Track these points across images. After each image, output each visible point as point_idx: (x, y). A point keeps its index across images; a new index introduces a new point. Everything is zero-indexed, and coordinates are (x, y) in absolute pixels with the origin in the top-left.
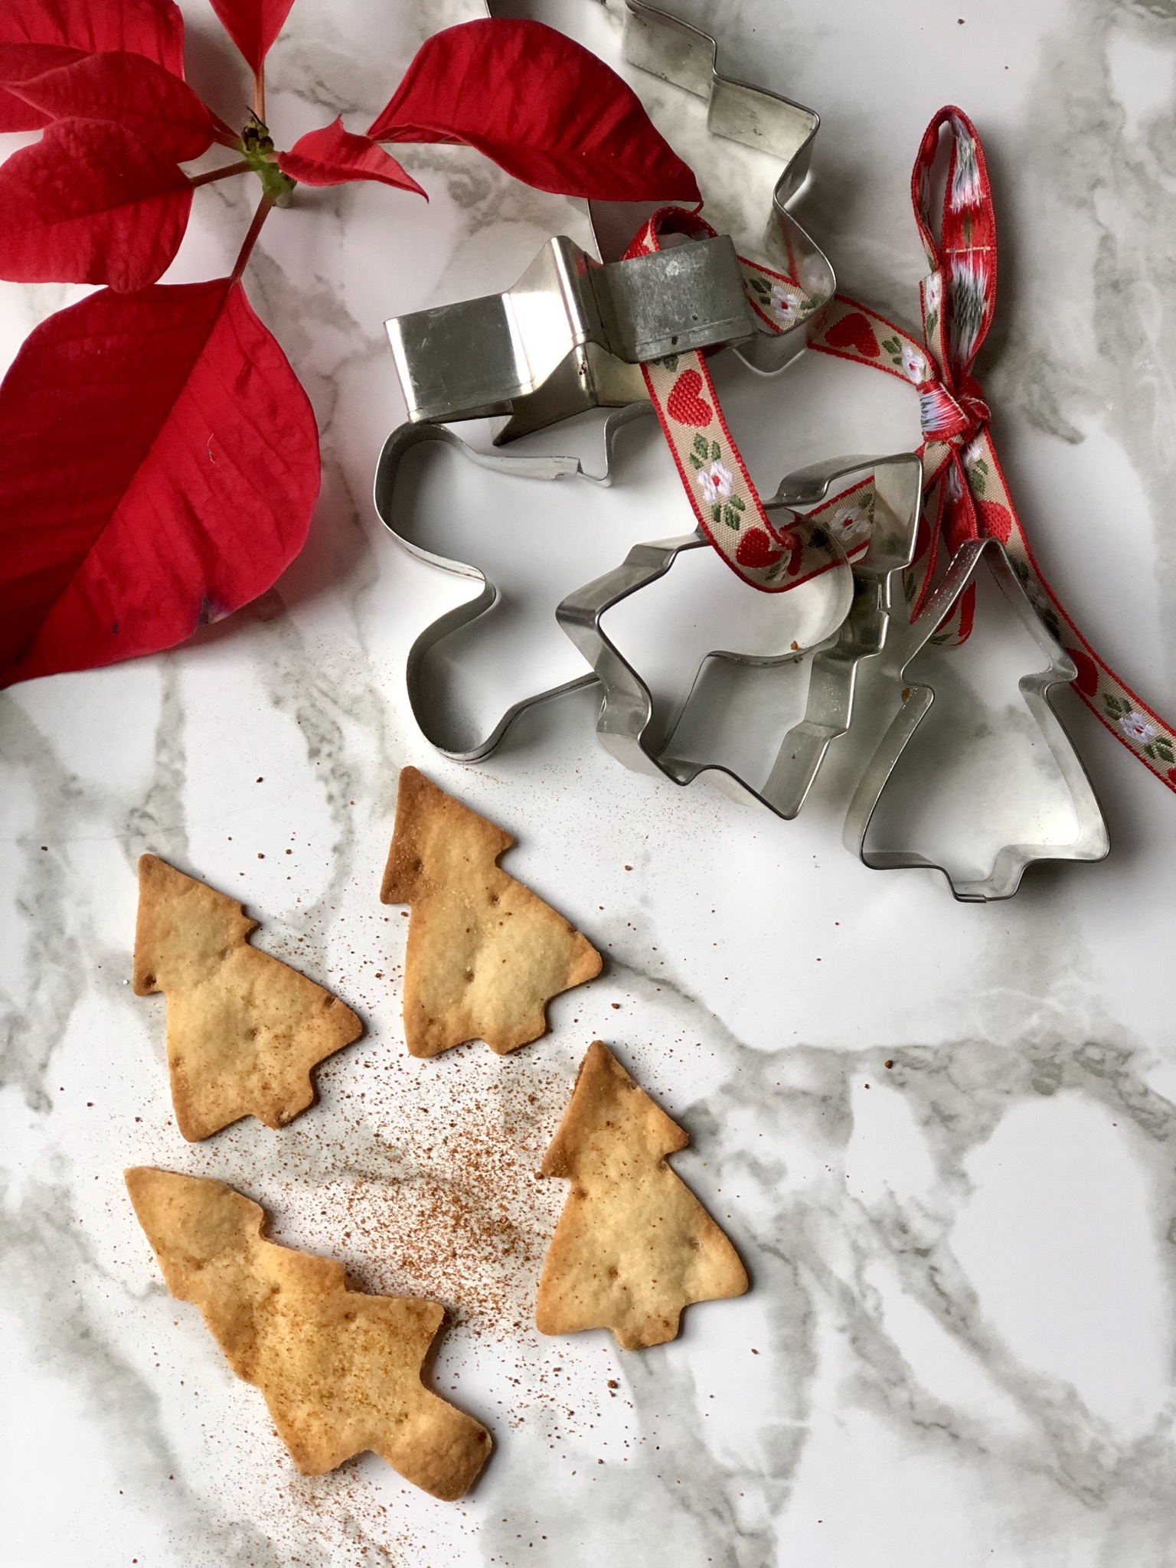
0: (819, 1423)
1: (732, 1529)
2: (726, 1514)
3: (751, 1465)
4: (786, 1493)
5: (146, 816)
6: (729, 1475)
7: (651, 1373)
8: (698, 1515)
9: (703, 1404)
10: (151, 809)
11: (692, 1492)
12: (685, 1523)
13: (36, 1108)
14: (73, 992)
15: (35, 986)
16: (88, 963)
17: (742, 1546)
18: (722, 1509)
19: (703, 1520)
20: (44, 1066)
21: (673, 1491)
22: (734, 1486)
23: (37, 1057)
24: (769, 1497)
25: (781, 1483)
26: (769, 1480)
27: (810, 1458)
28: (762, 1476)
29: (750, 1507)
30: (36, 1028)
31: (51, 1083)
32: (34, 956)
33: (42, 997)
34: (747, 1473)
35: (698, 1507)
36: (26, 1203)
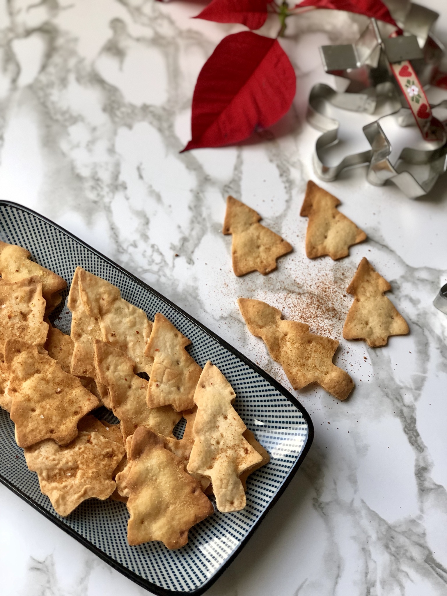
0: (430, 375)
1: (402, 404)
2: (400, 400)
3: (408, 386)
4: (419, 395)
5: (229, 187)
6: (401, 388)
7: (377, 356)
8: (391, 399)
9: (393, 366)
10: (231, 186)
11: (390, 393)
12: (387, 401)
13: (189, 264)
14: (204, 232)
15: (192, 229)
16: (208, 225)
17: (405, 410)
18: (399, 398)
19: (393, 400)
20: (193, 252)
21: (383, 391)
22: (403, 391)
23: (191, 249)
24: (414, 396)
25: (418, 392)
26: (414, 390)
27: (427, 386)
28: (412, 389)
29: (408, 398)
30: (191, 241)
31: (195, 257)
32: (192, 222)
33: (194, 233)
34: (407, 388)
35: (391, 397)
36: (184, 290)
